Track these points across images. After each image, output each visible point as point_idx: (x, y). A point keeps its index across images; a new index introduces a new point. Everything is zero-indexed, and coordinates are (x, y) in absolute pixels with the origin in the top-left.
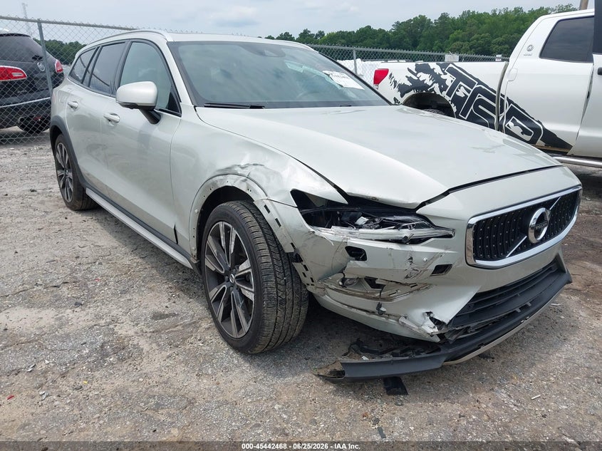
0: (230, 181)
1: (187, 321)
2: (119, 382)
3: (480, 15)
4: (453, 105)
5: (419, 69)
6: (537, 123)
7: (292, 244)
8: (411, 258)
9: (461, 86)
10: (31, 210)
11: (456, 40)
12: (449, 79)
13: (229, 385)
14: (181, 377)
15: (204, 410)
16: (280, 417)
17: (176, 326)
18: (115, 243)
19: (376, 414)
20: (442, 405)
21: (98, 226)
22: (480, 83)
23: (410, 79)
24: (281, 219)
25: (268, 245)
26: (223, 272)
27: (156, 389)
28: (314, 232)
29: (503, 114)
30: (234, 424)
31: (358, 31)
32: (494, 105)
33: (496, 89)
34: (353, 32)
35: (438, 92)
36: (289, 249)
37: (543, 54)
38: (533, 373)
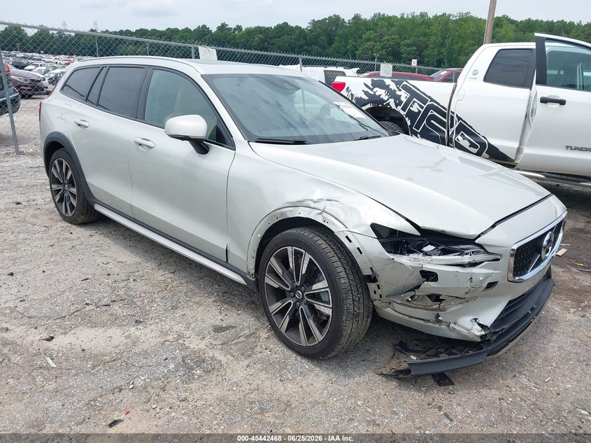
0: (303, 213)
1: (247, 332)
2: (217, 392)
3: (390, 18)
4: (407, 119)
5: (375, 84)
6: (482, 138)
7: (371, 268)
8: (471, 278)
9: (414, 102)
10: (29, 225)
11: (368, 40)
12: (404, 96)
13: (310, 387)
14: (267, 383)
15: (303, 410)
16: (366, 411)
17: (240, 337)
18: (138, 259)
19: (437, 402)
20: (484, 392)
21: (108, 241)
22: (432, 100)
23: (366, 93)
24: (362, 247)
25: (344, 268)
26: (289, 289)
27: (252, 396)
28: (393, 259)
29: (453, 129)
30: (332, 420)
31: (275, 27)
32: (445, 120)
33: (447, 108)
34: (271, 28)
35: (393, 106)
36: (367, 272)
37: (487, 78)
38: (540, 361)
